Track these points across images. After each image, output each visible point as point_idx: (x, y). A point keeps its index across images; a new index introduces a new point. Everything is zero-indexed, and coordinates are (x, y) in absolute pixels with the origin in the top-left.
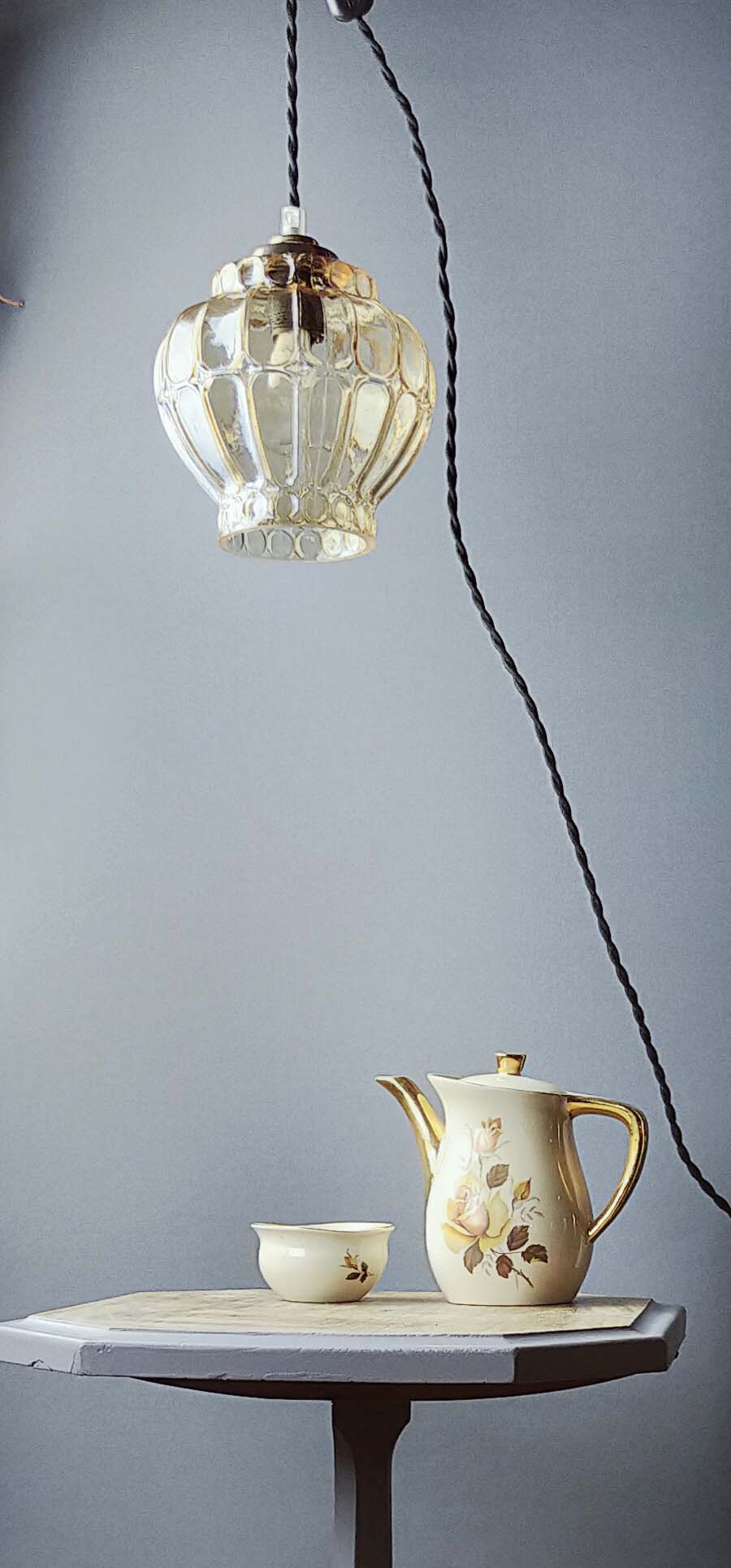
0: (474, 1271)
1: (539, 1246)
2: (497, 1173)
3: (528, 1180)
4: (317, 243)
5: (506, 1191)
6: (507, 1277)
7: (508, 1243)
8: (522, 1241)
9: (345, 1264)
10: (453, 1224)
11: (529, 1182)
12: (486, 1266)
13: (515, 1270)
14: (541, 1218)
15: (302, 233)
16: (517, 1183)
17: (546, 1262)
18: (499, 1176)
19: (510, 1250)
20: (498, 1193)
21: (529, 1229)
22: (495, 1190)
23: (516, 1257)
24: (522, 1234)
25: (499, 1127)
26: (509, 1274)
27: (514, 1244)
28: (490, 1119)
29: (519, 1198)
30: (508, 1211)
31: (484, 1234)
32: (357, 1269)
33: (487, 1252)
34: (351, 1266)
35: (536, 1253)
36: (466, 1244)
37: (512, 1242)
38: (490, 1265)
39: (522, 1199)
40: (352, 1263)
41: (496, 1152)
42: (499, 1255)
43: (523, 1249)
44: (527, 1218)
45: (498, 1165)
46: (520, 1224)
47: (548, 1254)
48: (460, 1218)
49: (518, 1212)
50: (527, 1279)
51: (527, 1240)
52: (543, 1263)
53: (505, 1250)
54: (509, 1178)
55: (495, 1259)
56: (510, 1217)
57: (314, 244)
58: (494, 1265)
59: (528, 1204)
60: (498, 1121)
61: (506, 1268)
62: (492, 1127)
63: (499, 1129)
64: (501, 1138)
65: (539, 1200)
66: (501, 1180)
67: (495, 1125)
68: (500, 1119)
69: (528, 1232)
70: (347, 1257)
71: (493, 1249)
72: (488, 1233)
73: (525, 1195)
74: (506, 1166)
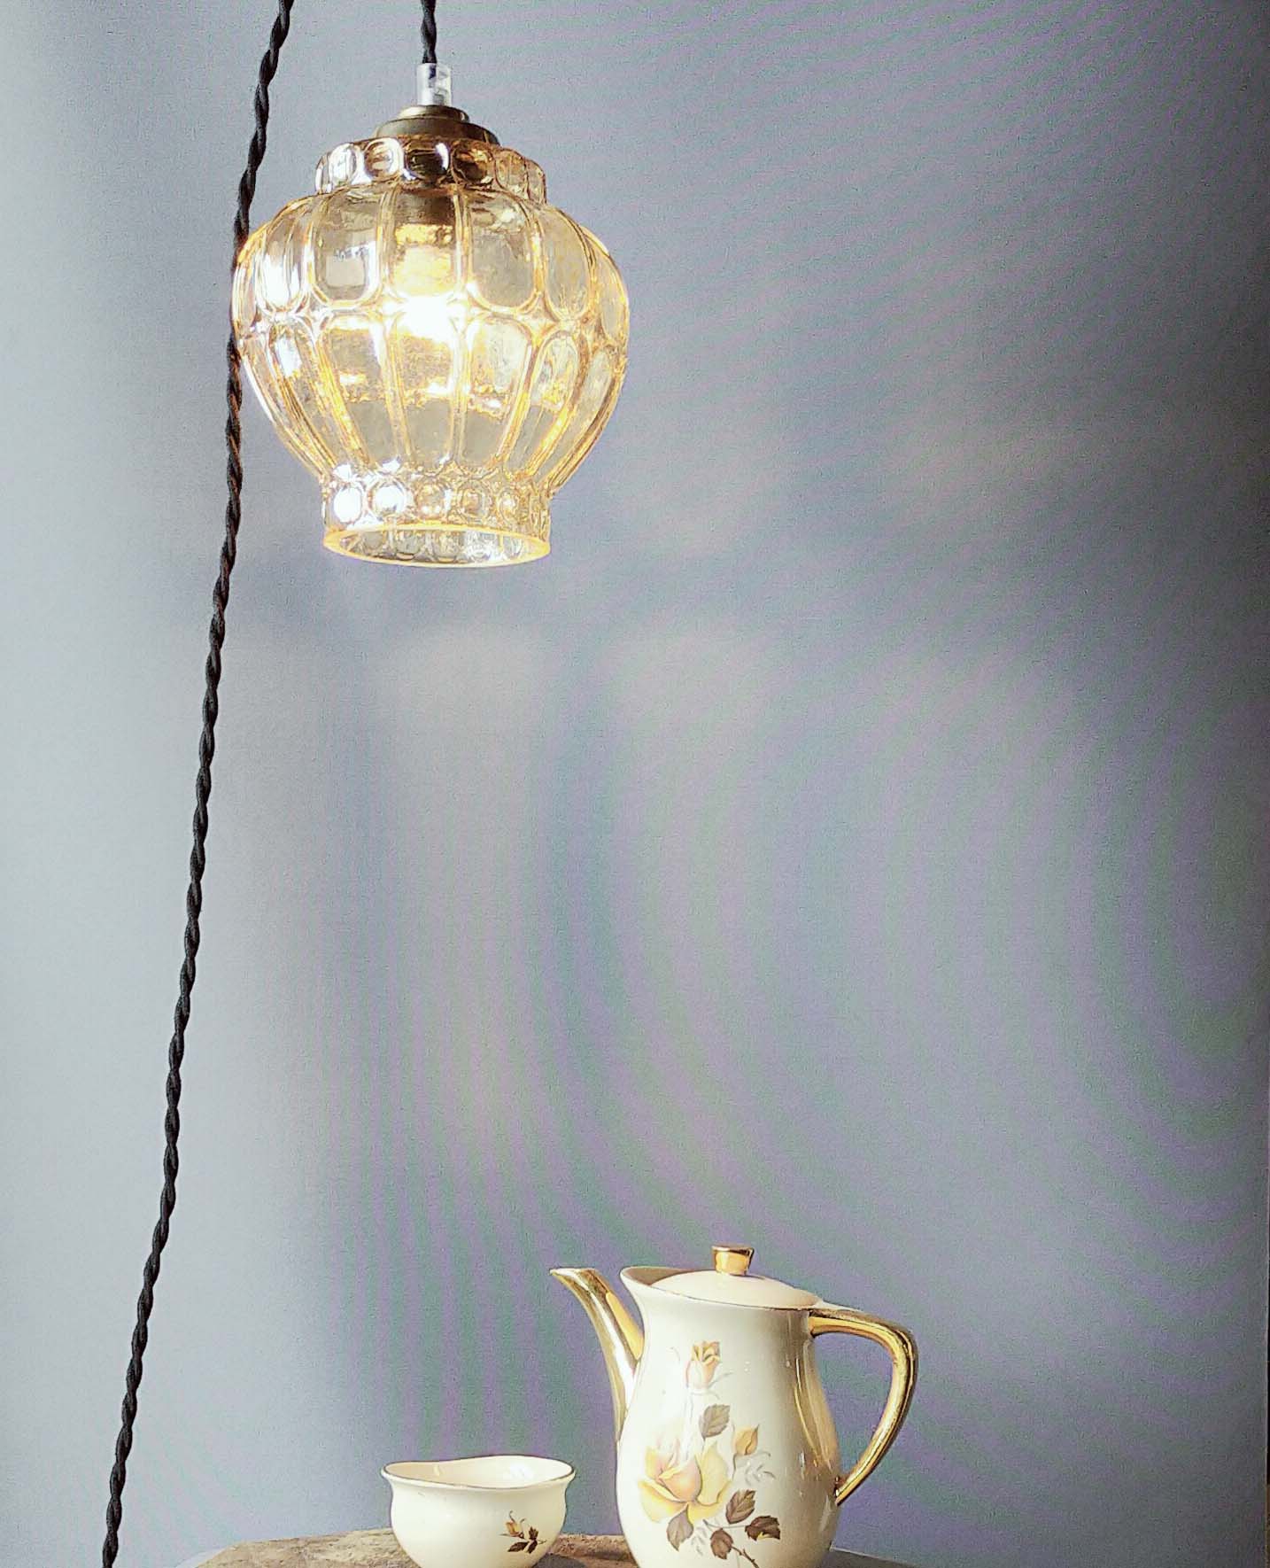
0: (680, 1548)
1: (768, 1517)
2: (714, 1416)
3: (756, 1427)
4: (467, 117)
5: (725, 1443)
6: (725, 1558)
7: (727, 1514)
8: (748, 1510)
9: (507, 1532)
10: (652, 1483)
11: (756, 1430)
12: (698, 1542)
13: (735, 1548)
14: (773, 1480)
15: (449, 104)
16: (739, 1433)
17: (779, 1538)
18: (715, 1422)
19: (730, 1522)
20: (714, 1446)
21: (756, 1494)
22: (710, 1440)
23: (738, 1533)
24: (746, 1501)
25: (717, 1354)
26: (728, 1555)
27: (736, 1515)
28: (704, 1343)
29: (744, 1452)
30: (727, 1470)
31: (695, 1500)
32: (523, 1538)
33: (698, 1524)
34: (515, 1534)
35: (765, 1527)
36: (669, 1513)
37: (733, 1510)
38: (702, 1541)
39: (746, 1453)
40: (516, 1531)
41: (712, 1389)
42: (714, 1530)
43: (748, 1521)
44: (753, 1481)
45: (715, 1406)
46: (743, 1488)
47: (779, 1527)
48: (661, 1477)
49: (740, 1471)
50: (753, 1561)
51: (753, 1510)
52: (774, 1540)
53: (724, 1523)
54: (729, 1424)
55: (710, 1534)
56: (730, 1477)
57: (463, 118)
58: (709, 1542)
59: (750, 1462)
60: (716, 1346)
61: (723, 1547)
62: (707, 1353)
63: (716, 1357)
64: (719, 1370)
65: (770, 1455)
66: (719, 1428)
67: (711, 1351)
68: (718, 1343)
69: (754, 1499)
70: (510, 1521)
71: (707, 1520)
72: (700, 1498)
73: (749, 1449)
74: (725, 1408)
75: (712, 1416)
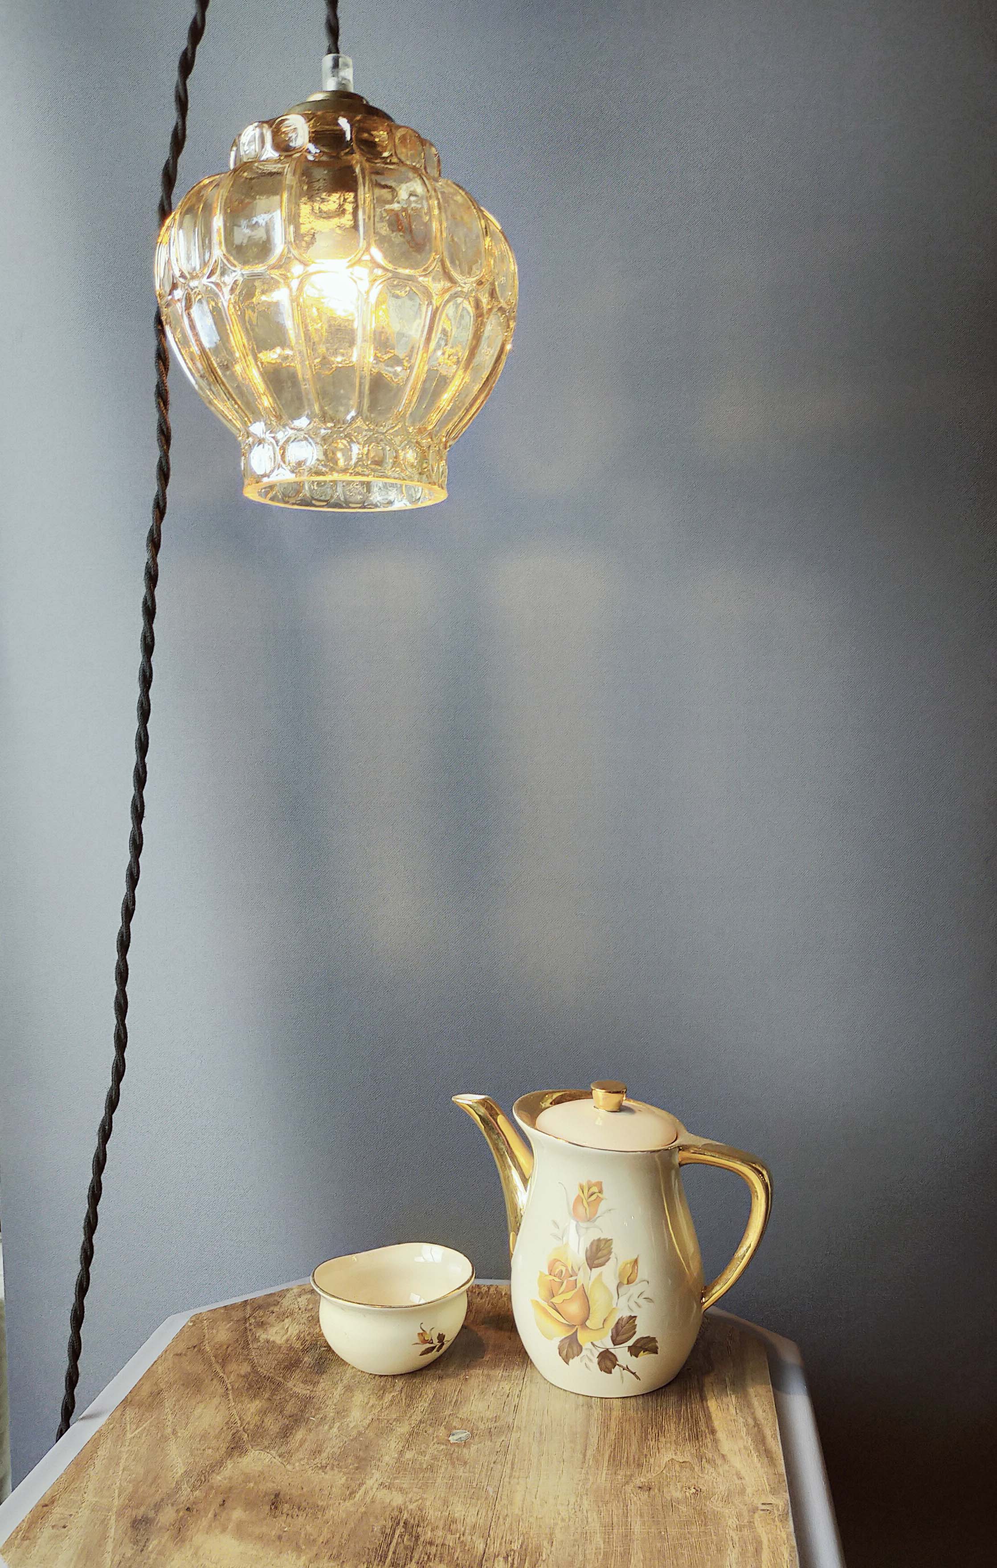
0: (570, 1363)
1: (649, 1337)
2: (598, 1249)
3: (635, 1258)
5: (609, 1273)
6: (611, 1373)
7: (612, 1337)
8: (631, 1333)
9: (418, 1341)
10: (545, 1305)
11: (636, 1261)
12: (586, 1360)
13: (618, 1365)
14: (651, 1304)
16: (621, 1263)
17: (657, 1353)
18: (600, 1254)
19: (615, 1345)
20: (601, 1274)
21: (637, 1319)
22: (596, 1271)
23: (622, 1353)
24: (627, 1326)
25: (600, 1192)
26: (613, 1371)
27: (619, 1338)
28: (589, 1182)
29: (626, 1282)
30: (611, 1298)
31: (583, 1324)
32: (432, 1343)
33: (587, 1345)
34: (425, 1341)
35: (646, 1346)
36: (561, 1334)
37: (618, 1335)
38: (590, 1360)
39: (628, 1283)
40: (426, 1339)
41: (597, 1223)
42: (601, 1350)
43: (630, 1343)
44: (633, 1306)
45: (599, 1240)
46: (626, 1314)
47: (658, 1345)
48: (553, 1300)
49: (623, 1299)
50: (634, 1373)
51: (635, 1333)
52: (654, 1355)
53: (609, 1344)
54: (612, 1256)
55: (597, 1354)
56: (614, 1306)
58: (596, 1360)
59: (635, 1289)
60: (599, 1184)
61: (609, 1364)
62: (592, 1190)
63: (599, 1194)
64: (603, 1207)
65: (648, 1282)
66: (603, 1259)
67: (595, 1189)
68: (601, 1182)
69: (636, 1323)
70: (422, 1332)
71: (595, 1343)
72: (588, 1323)
73: (632, 1277)
74: (608, 1241)
75: (597, 1249)
